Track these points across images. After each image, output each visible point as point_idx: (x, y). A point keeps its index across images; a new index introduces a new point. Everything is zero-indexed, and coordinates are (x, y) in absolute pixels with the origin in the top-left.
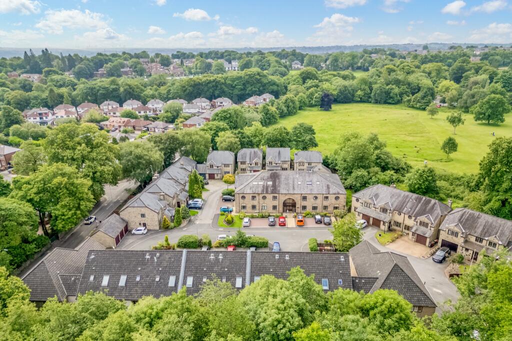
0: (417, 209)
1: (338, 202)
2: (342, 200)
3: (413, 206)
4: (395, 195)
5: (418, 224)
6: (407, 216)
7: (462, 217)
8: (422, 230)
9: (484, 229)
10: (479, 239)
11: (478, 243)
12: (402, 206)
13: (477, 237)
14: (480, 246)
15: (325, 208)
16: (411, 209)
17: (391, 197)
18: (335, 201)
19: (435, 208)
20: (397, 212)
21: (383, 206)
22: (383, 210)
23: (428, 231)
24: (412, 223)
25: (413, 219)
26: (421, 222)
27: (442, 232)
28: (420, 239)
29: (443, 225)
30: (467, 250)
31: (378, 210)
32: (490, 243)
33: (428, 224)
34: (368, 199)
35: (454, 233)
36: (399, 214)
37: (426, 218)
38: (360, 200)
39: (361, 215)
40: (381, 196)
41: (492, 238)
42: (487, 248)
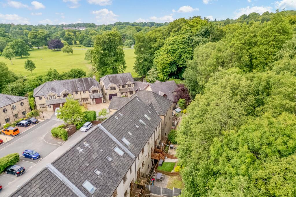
0: (85, 86)
1: (24, 107)
2: (26, 104)
3: (81, 85)
4: (65, 84)
5: (92, 93)
6: (82, 92)
7: (110, 79)
8: (96, 95)
9: (122, 80)
10: (124, 86)
11: (124, 88)
12: (75, 88)
13: (122, 85)
14: (126, 89)
15: (16, 116)
16: (81, 87)
17: (63, 86)
18: (22, 107)
19: (93, 82)
20: (75, 93)
21: (64, 93)
22: (66, 95)
23: (99, 94)
24: (87, 95)
25: (87, 92)
26: (93, 91)
27: (107, 91)
28: (98, 101)
29: (106, 86)
30: (122, 93)
31: (62, 97)
32: (129, 85)
33: (97, 90)
34: (51, 93)
35: (113, 88)
36: (77, 93)
37: (93, 88)
38: (43, 97)
39: (52, 106)
40: (56, 88)
41: (129, 83)
42: (129, 88)
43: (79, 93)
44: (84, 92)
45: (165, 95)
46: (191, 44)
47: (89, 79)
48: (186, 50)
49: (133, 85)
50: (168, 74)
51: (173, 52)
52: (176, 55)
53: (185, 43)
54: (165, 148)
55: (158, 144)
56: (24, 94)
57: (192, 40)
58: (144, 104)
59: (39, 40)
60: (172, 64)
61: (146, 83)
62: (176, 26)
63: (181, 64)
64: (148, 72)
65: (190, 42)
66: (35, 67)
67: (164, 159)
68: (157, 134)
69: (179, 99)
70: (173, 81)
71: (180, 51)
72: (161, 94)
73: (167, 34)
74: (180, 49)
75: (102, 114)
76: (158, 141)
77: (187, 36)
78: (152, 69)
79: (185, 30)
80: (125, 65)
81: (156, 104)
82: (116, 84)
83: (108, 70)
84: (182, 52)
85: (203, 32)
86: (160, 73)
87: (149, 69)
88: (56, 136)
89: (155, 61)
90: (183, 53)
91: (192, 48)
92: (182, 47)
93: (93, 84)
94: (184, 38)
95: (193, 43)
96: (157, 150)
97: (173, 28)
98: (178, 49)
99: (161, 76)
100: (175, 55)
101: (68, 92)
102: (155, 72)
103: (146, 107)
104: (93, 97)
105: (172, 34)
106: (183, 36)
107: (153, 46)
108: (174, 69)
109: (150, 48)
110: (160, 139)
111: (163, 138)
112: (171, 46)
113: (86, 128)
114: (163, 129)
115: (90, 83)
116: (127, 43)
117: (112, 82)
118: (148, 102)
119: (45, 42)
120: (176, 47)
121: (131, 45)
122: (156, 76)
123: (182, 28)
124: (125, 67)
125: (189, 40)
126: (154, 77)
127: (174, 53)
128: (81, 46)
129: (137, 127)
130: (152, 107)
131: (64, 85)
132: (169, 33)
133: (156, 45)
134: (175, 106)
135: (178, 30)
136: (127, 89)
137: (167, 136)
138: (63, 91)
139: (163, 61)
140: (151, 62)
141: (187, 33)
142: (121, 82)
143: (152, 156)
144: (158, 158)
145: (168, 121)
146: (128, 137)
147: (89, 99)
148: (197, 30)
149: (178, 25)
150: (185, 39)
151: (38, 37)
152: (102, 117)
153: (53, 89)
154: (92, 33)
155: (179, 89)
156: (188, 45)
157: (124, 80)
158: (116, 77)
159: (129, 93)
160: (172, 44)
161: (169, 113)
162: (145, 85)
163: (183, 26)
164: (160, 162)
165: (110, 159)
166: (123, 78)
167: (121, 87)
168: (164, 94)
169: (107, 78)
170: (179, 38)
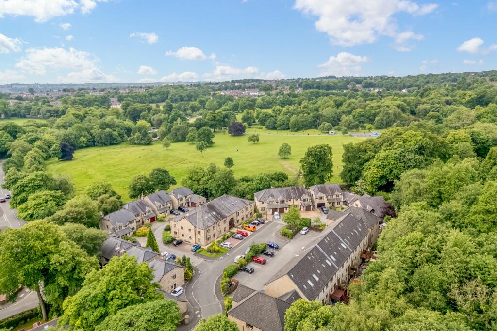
0: (297, 194)
3: (294, 193)
5: (303, 201)
7: (319, 189)
8: (306, 203)
11: (332, 198)
12: (289, 195)
13: (331, 195)
15: (247, 216)
16: (294, 195)
21: (281, 199)
22: (282, 202)
23: (309, 202)
24: (298, 202)
25: (299, 200)
26: (304, 199)
27: (317, 200)
28: (308, 208)
29: (315, 196)
30: (330, 203)
31: (279, 203)
32: (337, 196)
33: (308, 199)
34: (271, 199)
35: (322, 198)
36: (290, 200)
37: (305, 196)
38: (265, 202)
39: (271, 210)
40: (275, 195)
41: (336, 193)
42: (337, 199)
43: (292, 200)
44: (296, 200)
45: (373, 211)
46: (403, 159)
47: (300, 187)
48: (398, 166)
49: (341, 196)
50: (378, 187)
51: (383, 167)
52: (387, 170)
53: (397, 158)
54: (370, 252)
55: (365, 249)
56: (244, 197)
57: (405, 156)
58: (356, 219)
59: (217, 122)
60: (382, 178)
61: (354, 195)
62: (388, 140)
63: (392, 179)
64: (356, 182)
65: (402, 158)
66: (233, 165)
67: (370, 259)
68: (365, 241)
69: (385, 215)
70: (381, 196)
71: (390, 166)
72: (369, 208)
73: (378, 146)
74: (391, 165)
75: (316, 221)
76: (366, 247)
77: (399, 152)
78: (361, 181)
79: (397, 145)
80: (332, 174)
81: (365, 219)
82: (324, 194)
83: (316, 178)
84: (392, 167)
85: (417, 149)
86: (368, 185)
87: (357, 179)
88: (285, 235)
89: (364, 174)
90: (394, 169)
91: (403, 164)
92: (393, 163)
93: (303, 192)
94: (395, 153)
95: (405, 160)
96: (364, 252)
97: (385, 142)
98: (389, 164)
99: (370, 188)
100: (385, 170)
101: (284, 199)
102: (363, 184)
103: (358, 221)
104: (304, 204)
105: (383, 147)
106: (394, 151)
107: (362, 157)
108: (384, 182)
109: (360, 158)
110: (367, 246)
111: (369, 246)
112: (382, 161)
113: (305, 232)
114: (370, 239)
115: (301, 191)
116: (324, 127)
117: (320, 192)
118: (359, 216)
119: (222, 123)
120: (386, 162)
121: (329, 129)
122: (364, 187)
123: (394, 144)
124: (331, 176)
125: (401, 156)
126: (362, 188)
127: (385, 168)
128: (262, 128)
129: (353, 234)
130: (362, 221)
131: (280, 192)
132: (380, 146)
133: (365, 157)
134: (382, 221)
135: (390, 144)
136: (334, 199)
137: (373, 244)
138: (280, 198)
139: (372, 175)
140: (359, 172)
141: (399, 149)
142: (330, 192)
143: (361, 256)
144: (365, 258)
145: (374, 233)
146: (347, 239)
147: (299, 206)
148: (410, 145)
149: (391, 140)
150: (397, 155)
151: (217, 119)
152: (315, 224)
153: (272, 196)
154: (276, 109)
155: (386, 206)
156: (400, 161)
157: (332, 191)
158: (325, 187)
159: (336, 204)
160: (383, 160)
161: (376, 226)
162: (352, 196)
163: (395, 141)
164: (367, 260)
165: (340, 249)
166: (332, 188)
167: (329, 197)
168: (372, 209)
169: (317, 188)
170: (391, 153)
